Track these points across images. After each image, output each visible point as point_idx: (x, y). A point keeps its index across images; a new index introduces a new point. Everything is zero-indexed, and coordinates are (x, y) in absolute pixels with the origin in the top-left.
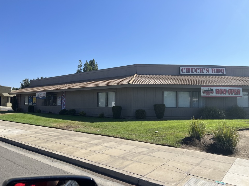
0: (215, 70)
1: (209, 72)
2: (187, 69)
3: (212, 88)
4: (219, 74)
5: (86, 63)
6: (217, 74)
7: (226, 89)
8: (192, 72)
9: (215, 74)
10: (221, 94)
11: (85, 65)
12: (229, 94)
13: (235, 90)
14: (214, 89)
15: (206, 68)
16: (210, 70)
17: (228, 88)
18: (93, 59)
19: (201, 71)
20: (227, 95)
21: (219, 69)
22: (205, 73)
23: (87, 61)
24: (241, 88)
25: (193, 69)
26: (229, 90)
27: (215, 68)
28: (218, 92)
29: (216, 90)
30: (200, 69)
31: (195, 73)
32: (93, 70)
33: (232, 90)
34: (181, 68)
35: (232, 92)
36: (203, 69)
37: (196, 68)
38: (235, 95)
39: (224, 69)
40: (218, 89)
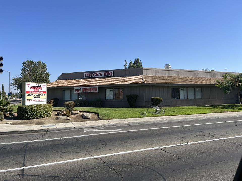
0: (106, 73)
1: (102, 75)
2: (88, 74)
3: (80, 88)
4: (108, 76)
5: (130, 63)
6: (107, 76)
7: (88, 88)
8: (91, 76)
9: (106, 76)
10: (85, 91)
11: (130, 64)
12: (90, 91)
13: (94, 88)
14: (81, 88)
15: (100, 73)
16: (103, 73)
17: (89, 87)
18: (138, 58)
19: (97, 75)
20: (89, 92)
21: (109, 73)
22: (99, 76)
23: (131, 61)
24: (97, 87)
25: (92, 74)
26: (90, 88)
27: (106, 72)
28: (84, 90)
29: (83, 89)
30: (97, 73)
31: (93, 77)
32: (137, 67)
33: (92, 88)
34: (85, 74)
35: (92, 90)
36: (98, 73)
37: (93, 73)
38: (93, 92)
39: (112, 72)
40: (84, 88)
